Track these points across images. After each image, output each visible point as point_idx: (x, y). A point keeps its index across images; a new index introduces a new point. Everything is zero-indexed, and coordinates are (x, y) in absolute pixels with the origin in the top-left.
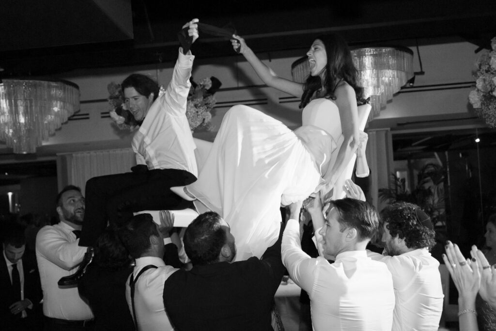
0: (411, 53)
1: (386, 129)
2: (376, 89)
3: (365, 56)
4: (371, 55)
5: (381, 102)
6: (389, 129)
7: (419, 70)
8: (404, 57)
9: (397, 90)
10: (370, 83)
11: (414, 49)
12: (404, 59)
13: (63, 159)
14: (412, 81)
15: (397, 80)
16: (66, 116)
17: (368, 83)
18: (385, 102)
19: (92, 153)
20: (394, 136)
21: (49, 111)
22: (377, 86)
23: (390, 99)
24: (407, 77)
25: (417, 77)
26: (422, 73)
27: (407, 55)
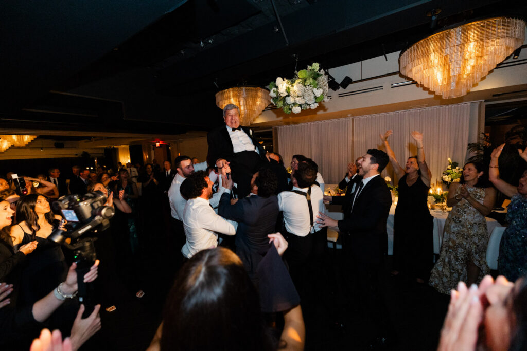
1: (481, 101)
2: (479, 60)
3: (471, 29)
4: (478, 27)
5: (482, 71)
6: (484, 100)
8: (516, 23)
9: (500, 61)
10: (473, 55)
12: (516, 26)
13: (275, 129)
14: (517, 52)
15: (504, 48)
17: (470, 54)
18: (486, 71)
20: (487, 106)
22: (480, 57)
23: (491, 69)
24: (516, 46)
25: (523, 51)
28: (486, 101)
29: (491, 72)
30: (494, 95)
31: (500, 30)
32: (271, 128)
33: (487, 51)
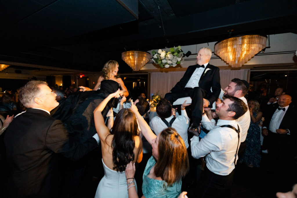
0: (267, 37)
1: (249, 69)
2: (248, 52)
3: (245, 38)
4: (248, 38)
5: (249, 57)
6: (250, 69)
7: (268, 46)
8: (263, 38)
9: (256, 53)
10: (245, 49)
11: (268, 36)
12: (263, 39)
13: (150, 74)
14: (264, 50)
15: (258, 48)
16: (147, 62)
17: (244, 49)
18: (250, 57)
19: (156, 73)
20: (251, 72)
21: (142, 60)
22: (248, 51)
23: (253, 56)
24: (263, 48)
25: (266, 49)
26: (269, 47)
27: (265, 38)
28: (251, 70)
29: (252, 57)
30: (254, 68)
31: (257, 40)
32: (148, 73)
33: (251, 49)
